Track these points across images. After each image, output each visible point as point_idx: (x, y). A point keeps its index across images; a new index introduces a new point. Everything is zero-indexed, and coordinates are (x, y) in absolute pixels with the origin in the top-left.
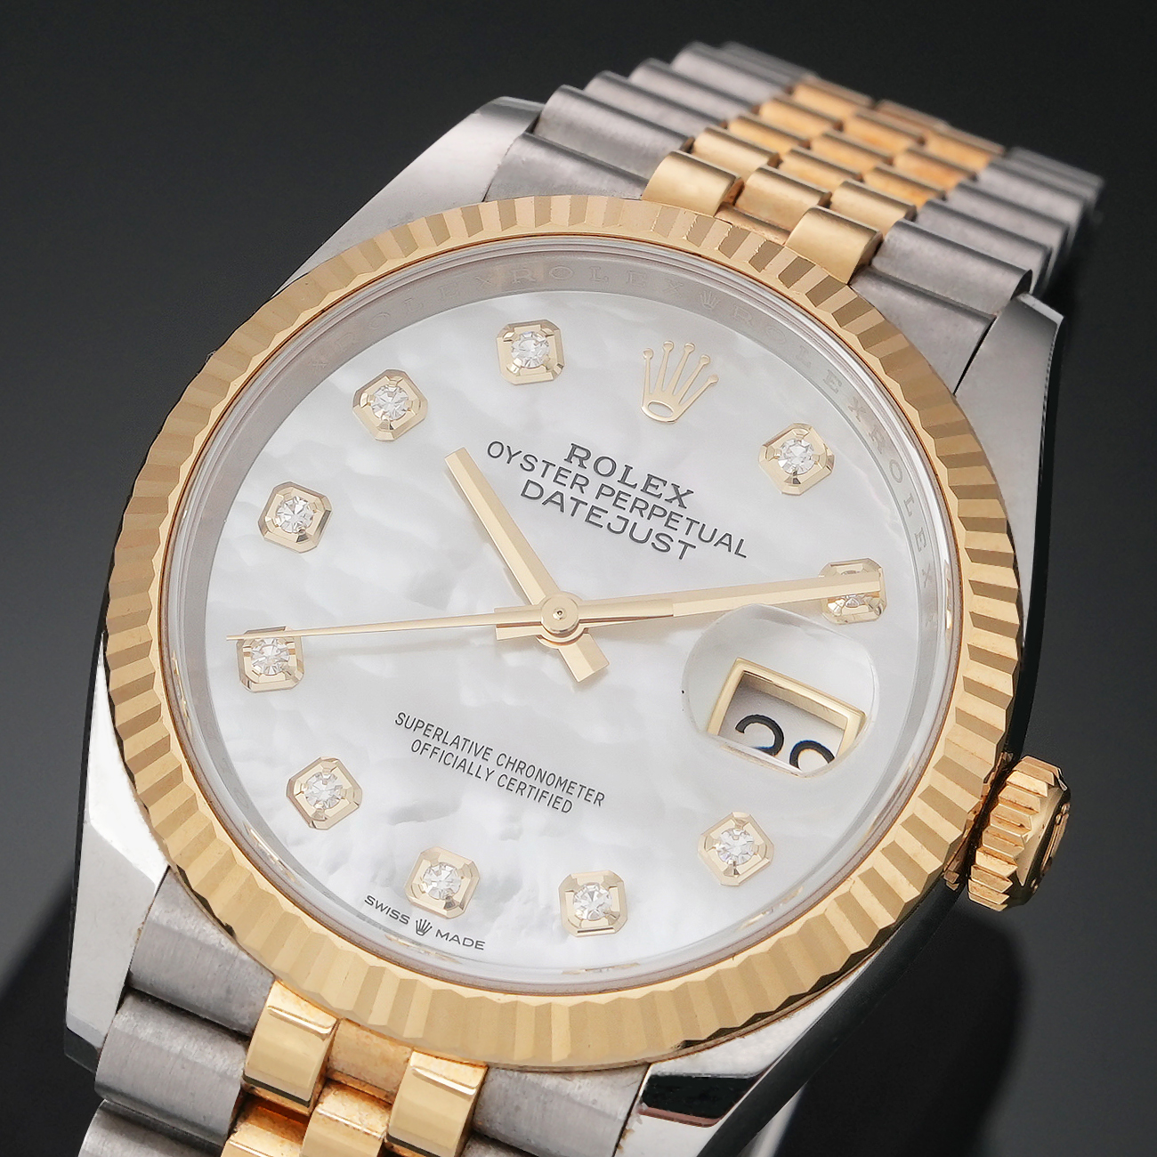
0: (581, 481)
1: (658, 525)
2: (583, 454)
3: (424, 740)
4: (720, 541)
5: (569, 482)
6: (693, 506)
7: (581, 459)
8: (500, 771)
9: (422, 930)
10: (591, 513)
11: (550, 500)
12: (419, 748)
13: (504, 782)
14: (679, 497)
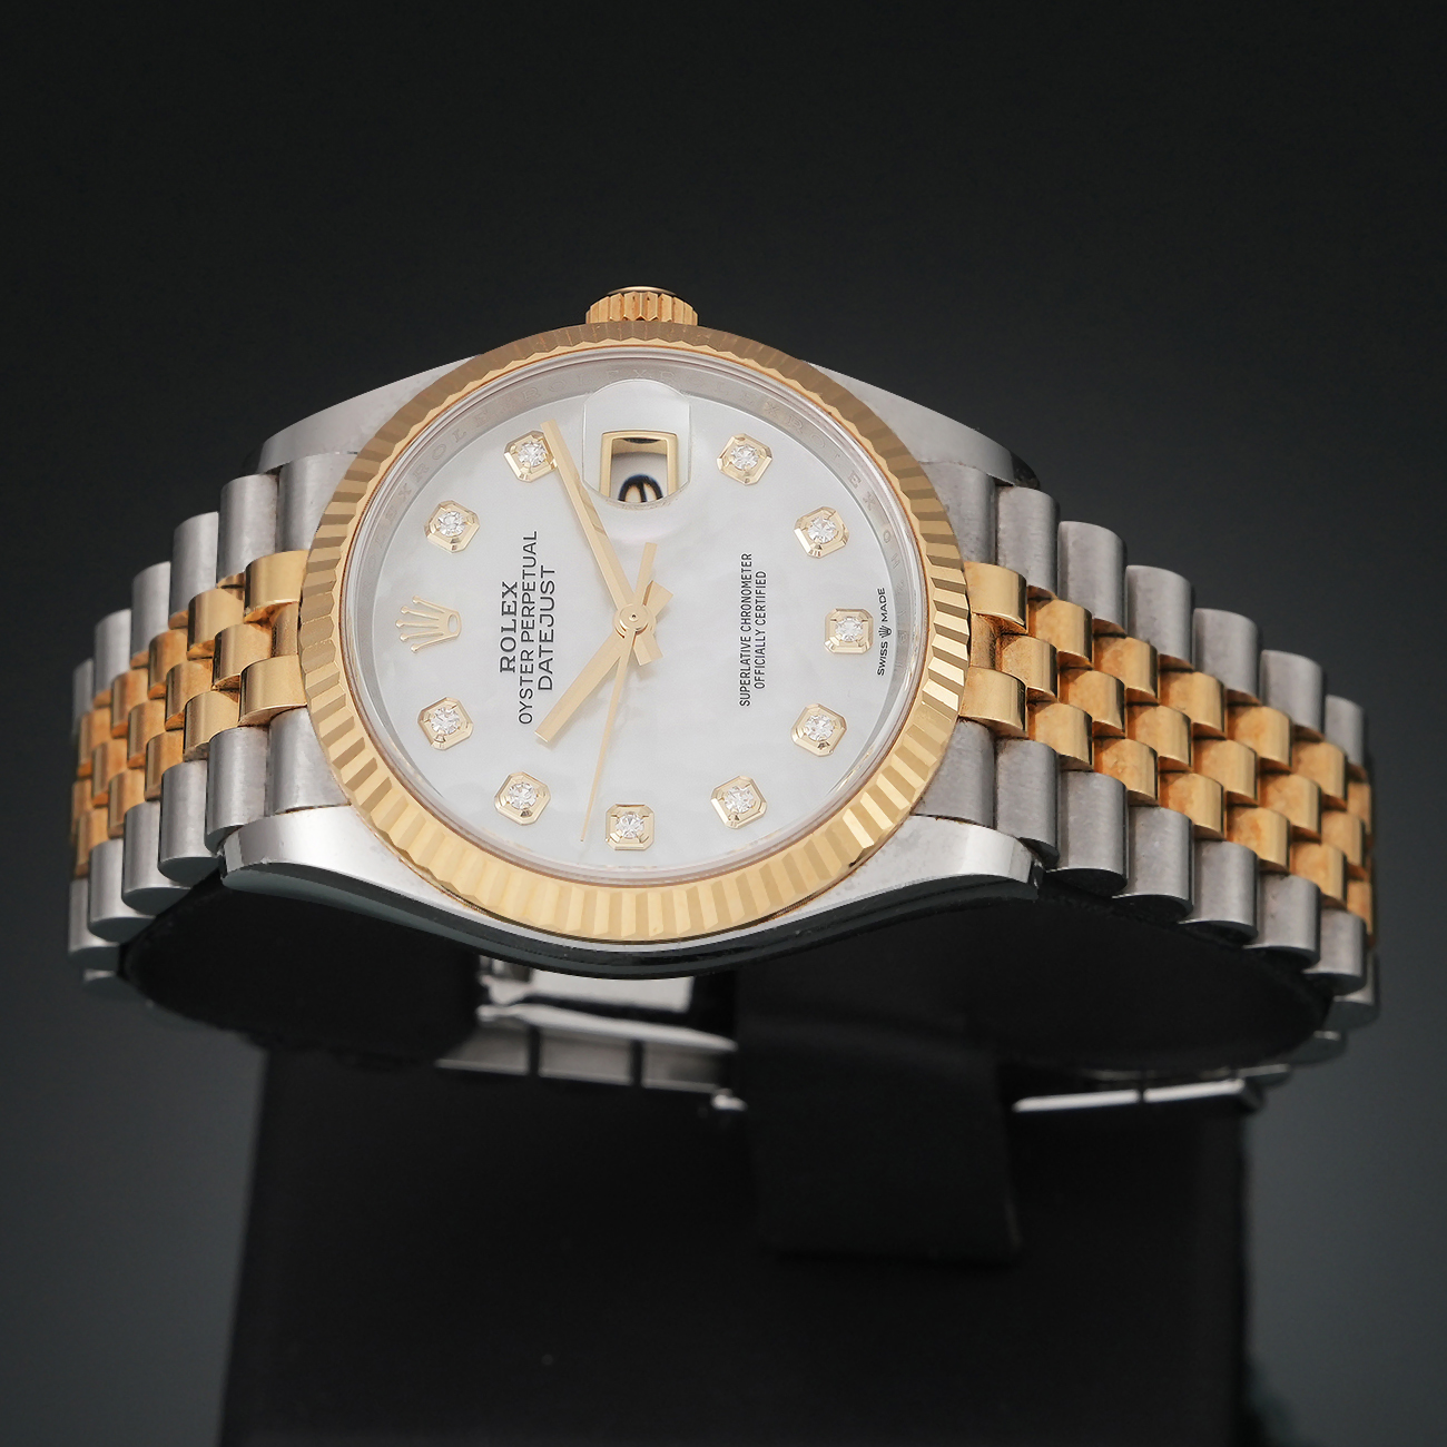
0: (525, 656)
1: (536, 596)
2: (505, 662)
3: (753, 682)
4: (531, 552)
5: (529, 664)
6: (513, 577)
7: (509, 662)
8: (755, 627)
9: (887, 632)
10: (546, 640)
11: (547, 670)
12: (760, 683)
13: (760, 621)
14: (510, 590)
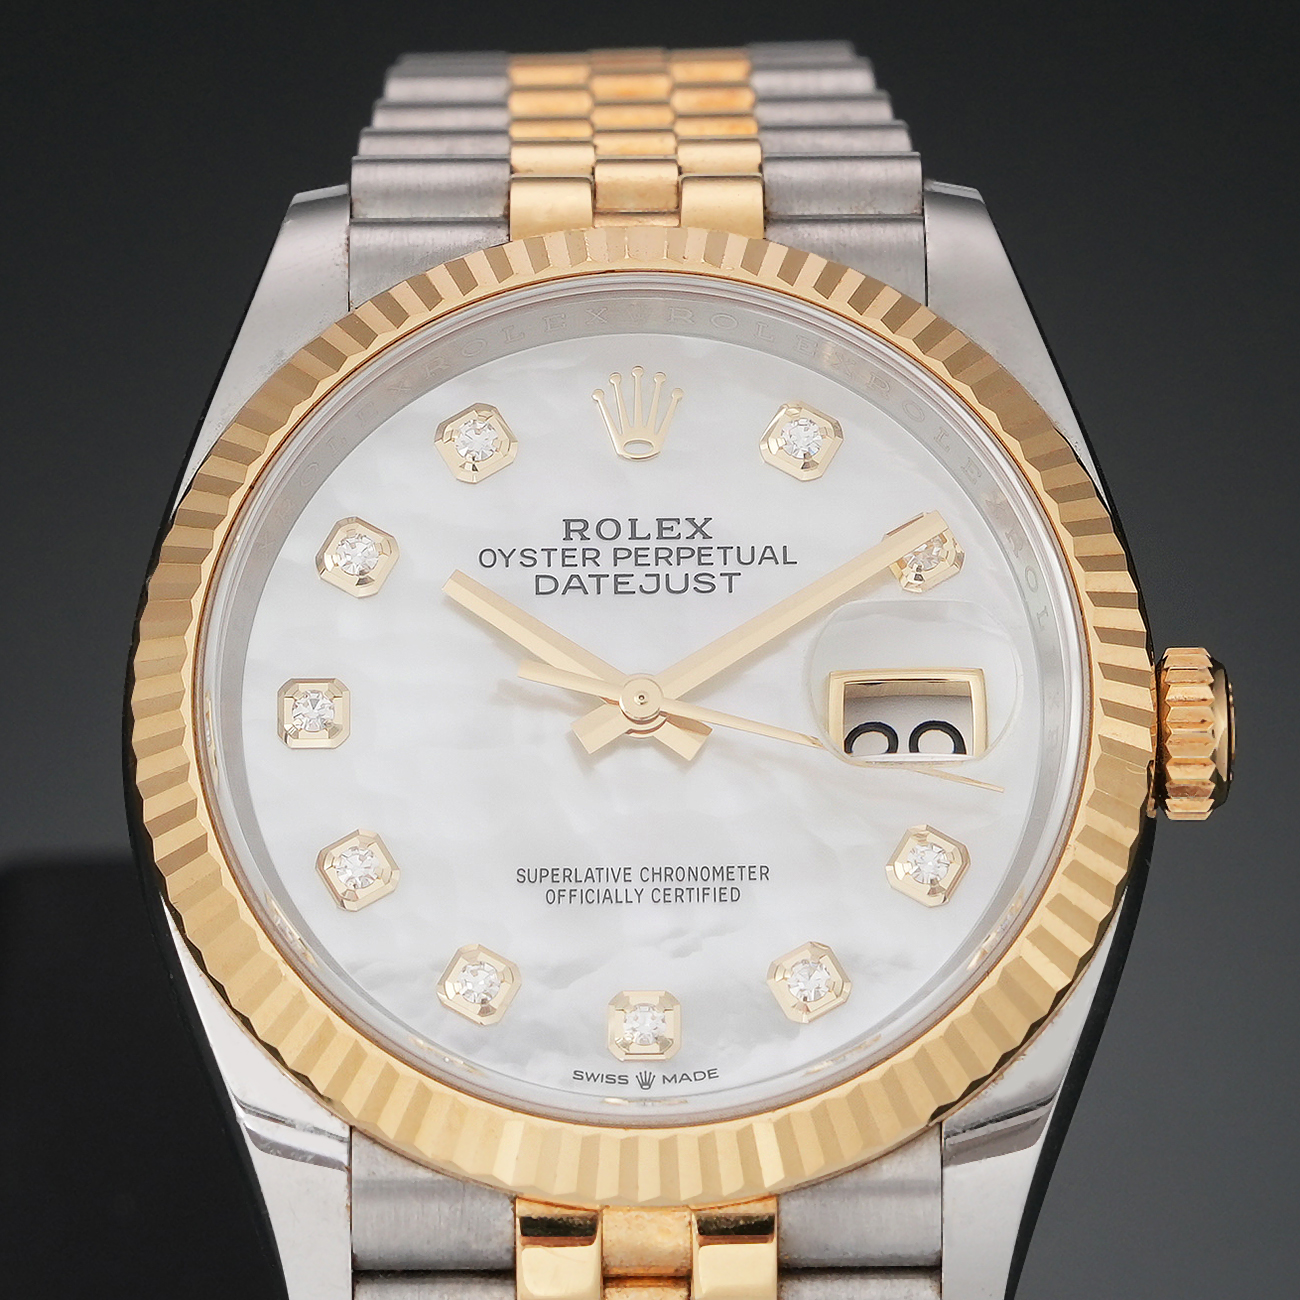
0: (590, 554)
1: (691, 567)
2: (580, 526)
3: (556, 888)
4: (763, 558)
5: (578, 560)
6: (720, 532)
7: (580, 532)
8: (648, 887)
9: (646, 1084)
10: (617, 583)
11: (568, 587)
12: (554, 897)
13: (659, 896)
14: (699, 529)
